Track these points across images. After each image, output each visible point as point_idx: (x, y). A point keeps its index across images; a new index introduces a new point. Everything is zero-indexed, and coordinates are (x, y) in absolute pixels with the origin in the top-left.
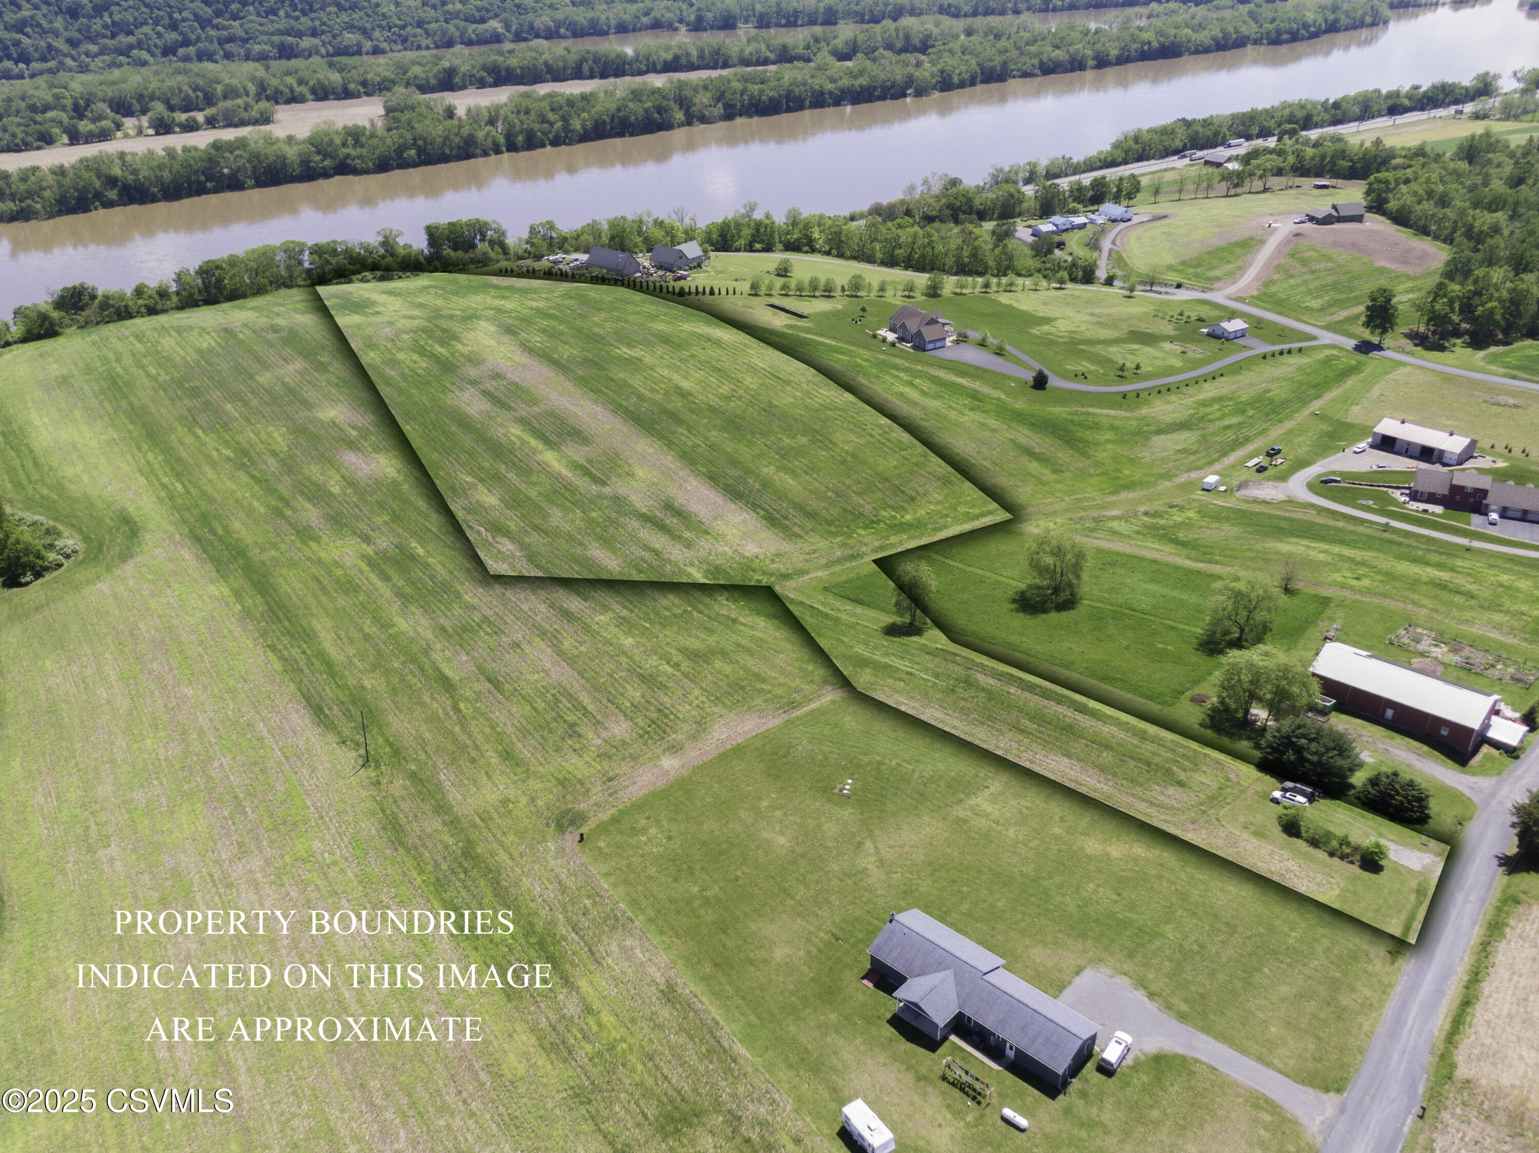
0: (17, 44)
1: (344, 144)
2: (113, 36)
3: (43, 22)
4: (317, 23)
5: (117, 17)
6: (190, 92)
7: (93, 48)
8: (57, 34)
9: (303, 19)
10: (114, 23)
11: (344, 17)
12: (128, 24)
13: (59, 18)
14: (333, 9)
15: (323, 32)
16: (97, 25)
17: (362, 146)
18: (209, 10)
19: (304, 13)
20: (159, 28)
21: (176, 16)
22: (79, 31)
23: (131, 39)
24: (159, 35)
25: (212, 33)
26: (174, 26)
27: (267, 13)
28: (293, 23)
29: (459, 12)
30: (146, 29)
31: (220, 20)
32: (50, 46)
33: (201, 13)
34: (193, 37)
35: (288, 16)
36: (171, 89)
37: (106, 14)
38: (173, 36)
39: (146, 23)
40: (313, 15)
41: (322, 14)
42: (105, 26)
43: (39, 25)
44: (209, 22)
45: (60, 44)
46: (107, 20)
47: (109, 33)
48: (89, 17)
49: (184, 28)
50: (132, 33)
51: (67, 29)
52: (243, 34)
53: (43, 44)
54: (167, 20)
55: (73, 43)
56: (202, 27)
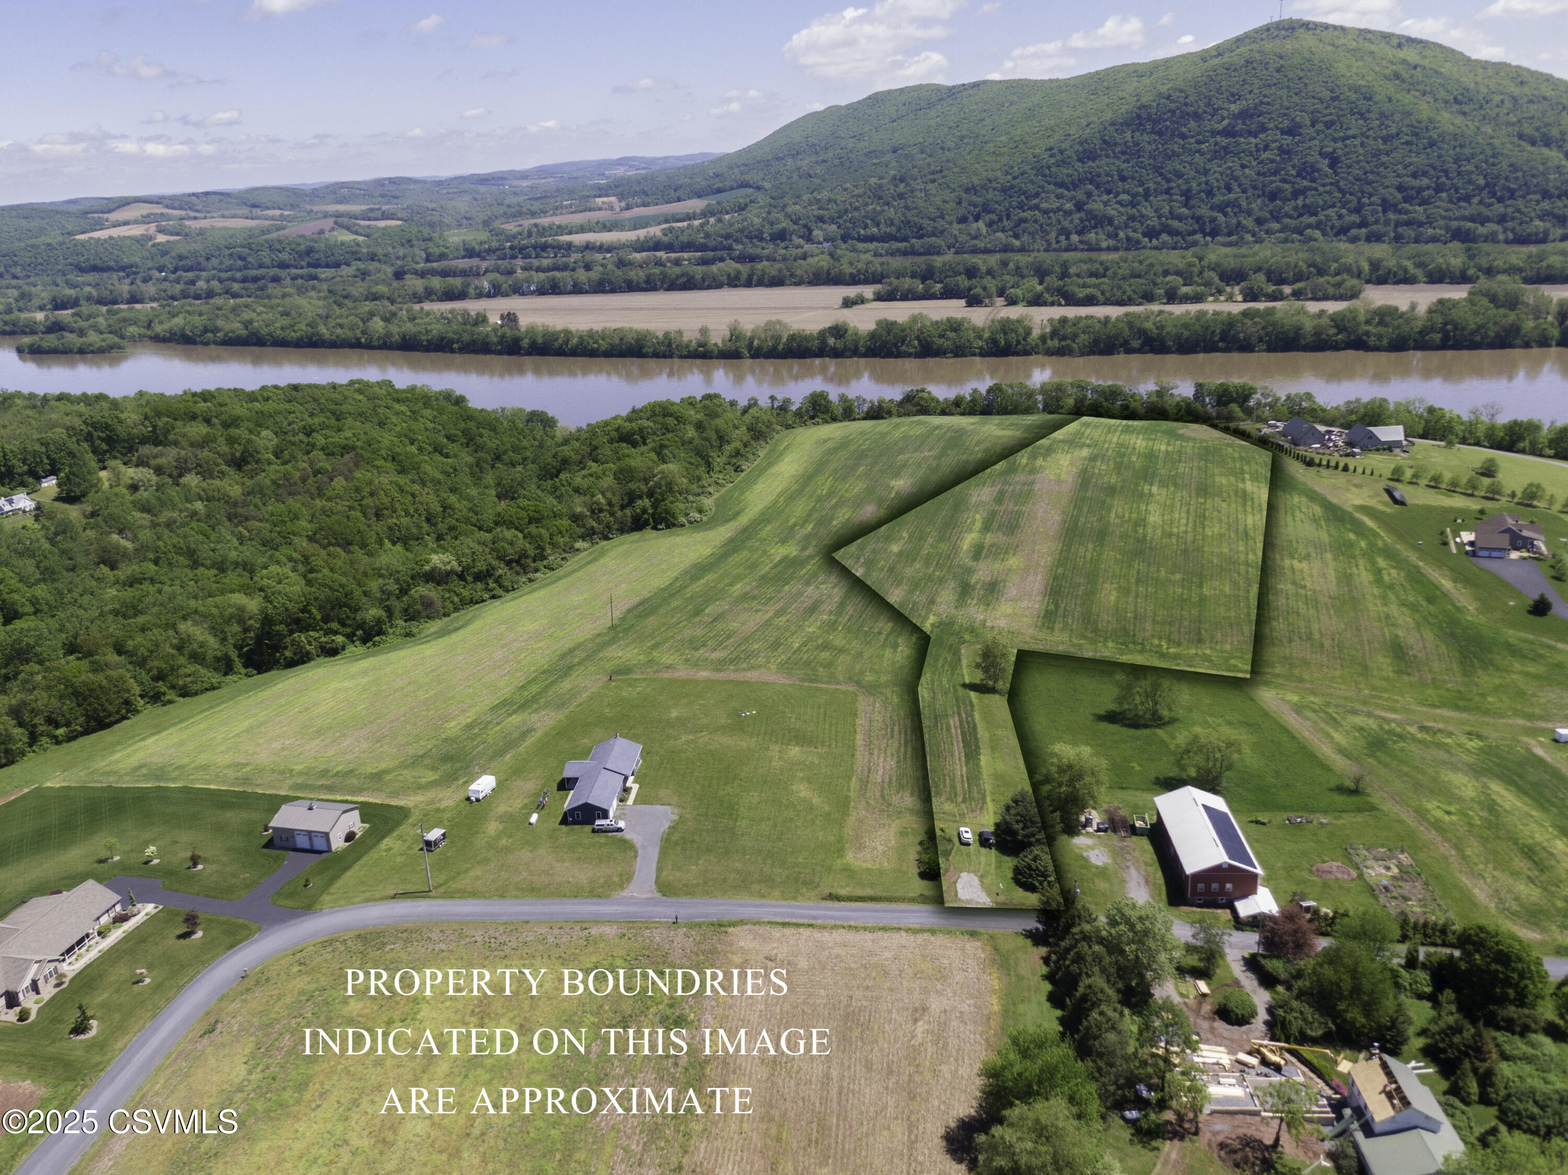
0: (1214, 221)
1: (1368, 322)
2: (1300, 215)
3: (1244, 204)
4: (1510, 210)
5: (1308, 201)
6: (1304, 267)
7: (1275, 226)
8: (1249, 213)
9: (1496, 206)
10: (1304, 206)
11: (1546, 205)
12: (1317, 206)
13: (1259, 201)
14: (1537, 196)
15: (1513, 219)
16: (1289, 207)
17: (1386, 325)
18: (1399, 196)
19: (1500, 200)
20: (1344, 211)
21: (1365, 200)
22: (1271, 212)
23: (1313, 220)
24: (1340, 217)
25: (1392, 216)
26: (1358, 210)
27: (1459, 199)
28: (1482, 209)
30: (1330, 212)
31: (1407, 206)
32: (1239, 223)
33: (1390, 198)
34: (1371, 220)
36: (1288, 264)
37: (1301, 198)
38: (1353, 218)
39: (1333, 206)
42: (1295, 208)
43: (1239, 206)
44: (1394, 206)
45: (1249, 222)
46: (1300, 202)
47: (1295, 214)
48: (1285, 200)
49: (1367, 211)
50: (1316, 214)
51: (1261, 209)
52: (1423, 218)
53: (1234, 221)
54: (1354, 204)
55: (1260, 221)
56: (1384, 211)
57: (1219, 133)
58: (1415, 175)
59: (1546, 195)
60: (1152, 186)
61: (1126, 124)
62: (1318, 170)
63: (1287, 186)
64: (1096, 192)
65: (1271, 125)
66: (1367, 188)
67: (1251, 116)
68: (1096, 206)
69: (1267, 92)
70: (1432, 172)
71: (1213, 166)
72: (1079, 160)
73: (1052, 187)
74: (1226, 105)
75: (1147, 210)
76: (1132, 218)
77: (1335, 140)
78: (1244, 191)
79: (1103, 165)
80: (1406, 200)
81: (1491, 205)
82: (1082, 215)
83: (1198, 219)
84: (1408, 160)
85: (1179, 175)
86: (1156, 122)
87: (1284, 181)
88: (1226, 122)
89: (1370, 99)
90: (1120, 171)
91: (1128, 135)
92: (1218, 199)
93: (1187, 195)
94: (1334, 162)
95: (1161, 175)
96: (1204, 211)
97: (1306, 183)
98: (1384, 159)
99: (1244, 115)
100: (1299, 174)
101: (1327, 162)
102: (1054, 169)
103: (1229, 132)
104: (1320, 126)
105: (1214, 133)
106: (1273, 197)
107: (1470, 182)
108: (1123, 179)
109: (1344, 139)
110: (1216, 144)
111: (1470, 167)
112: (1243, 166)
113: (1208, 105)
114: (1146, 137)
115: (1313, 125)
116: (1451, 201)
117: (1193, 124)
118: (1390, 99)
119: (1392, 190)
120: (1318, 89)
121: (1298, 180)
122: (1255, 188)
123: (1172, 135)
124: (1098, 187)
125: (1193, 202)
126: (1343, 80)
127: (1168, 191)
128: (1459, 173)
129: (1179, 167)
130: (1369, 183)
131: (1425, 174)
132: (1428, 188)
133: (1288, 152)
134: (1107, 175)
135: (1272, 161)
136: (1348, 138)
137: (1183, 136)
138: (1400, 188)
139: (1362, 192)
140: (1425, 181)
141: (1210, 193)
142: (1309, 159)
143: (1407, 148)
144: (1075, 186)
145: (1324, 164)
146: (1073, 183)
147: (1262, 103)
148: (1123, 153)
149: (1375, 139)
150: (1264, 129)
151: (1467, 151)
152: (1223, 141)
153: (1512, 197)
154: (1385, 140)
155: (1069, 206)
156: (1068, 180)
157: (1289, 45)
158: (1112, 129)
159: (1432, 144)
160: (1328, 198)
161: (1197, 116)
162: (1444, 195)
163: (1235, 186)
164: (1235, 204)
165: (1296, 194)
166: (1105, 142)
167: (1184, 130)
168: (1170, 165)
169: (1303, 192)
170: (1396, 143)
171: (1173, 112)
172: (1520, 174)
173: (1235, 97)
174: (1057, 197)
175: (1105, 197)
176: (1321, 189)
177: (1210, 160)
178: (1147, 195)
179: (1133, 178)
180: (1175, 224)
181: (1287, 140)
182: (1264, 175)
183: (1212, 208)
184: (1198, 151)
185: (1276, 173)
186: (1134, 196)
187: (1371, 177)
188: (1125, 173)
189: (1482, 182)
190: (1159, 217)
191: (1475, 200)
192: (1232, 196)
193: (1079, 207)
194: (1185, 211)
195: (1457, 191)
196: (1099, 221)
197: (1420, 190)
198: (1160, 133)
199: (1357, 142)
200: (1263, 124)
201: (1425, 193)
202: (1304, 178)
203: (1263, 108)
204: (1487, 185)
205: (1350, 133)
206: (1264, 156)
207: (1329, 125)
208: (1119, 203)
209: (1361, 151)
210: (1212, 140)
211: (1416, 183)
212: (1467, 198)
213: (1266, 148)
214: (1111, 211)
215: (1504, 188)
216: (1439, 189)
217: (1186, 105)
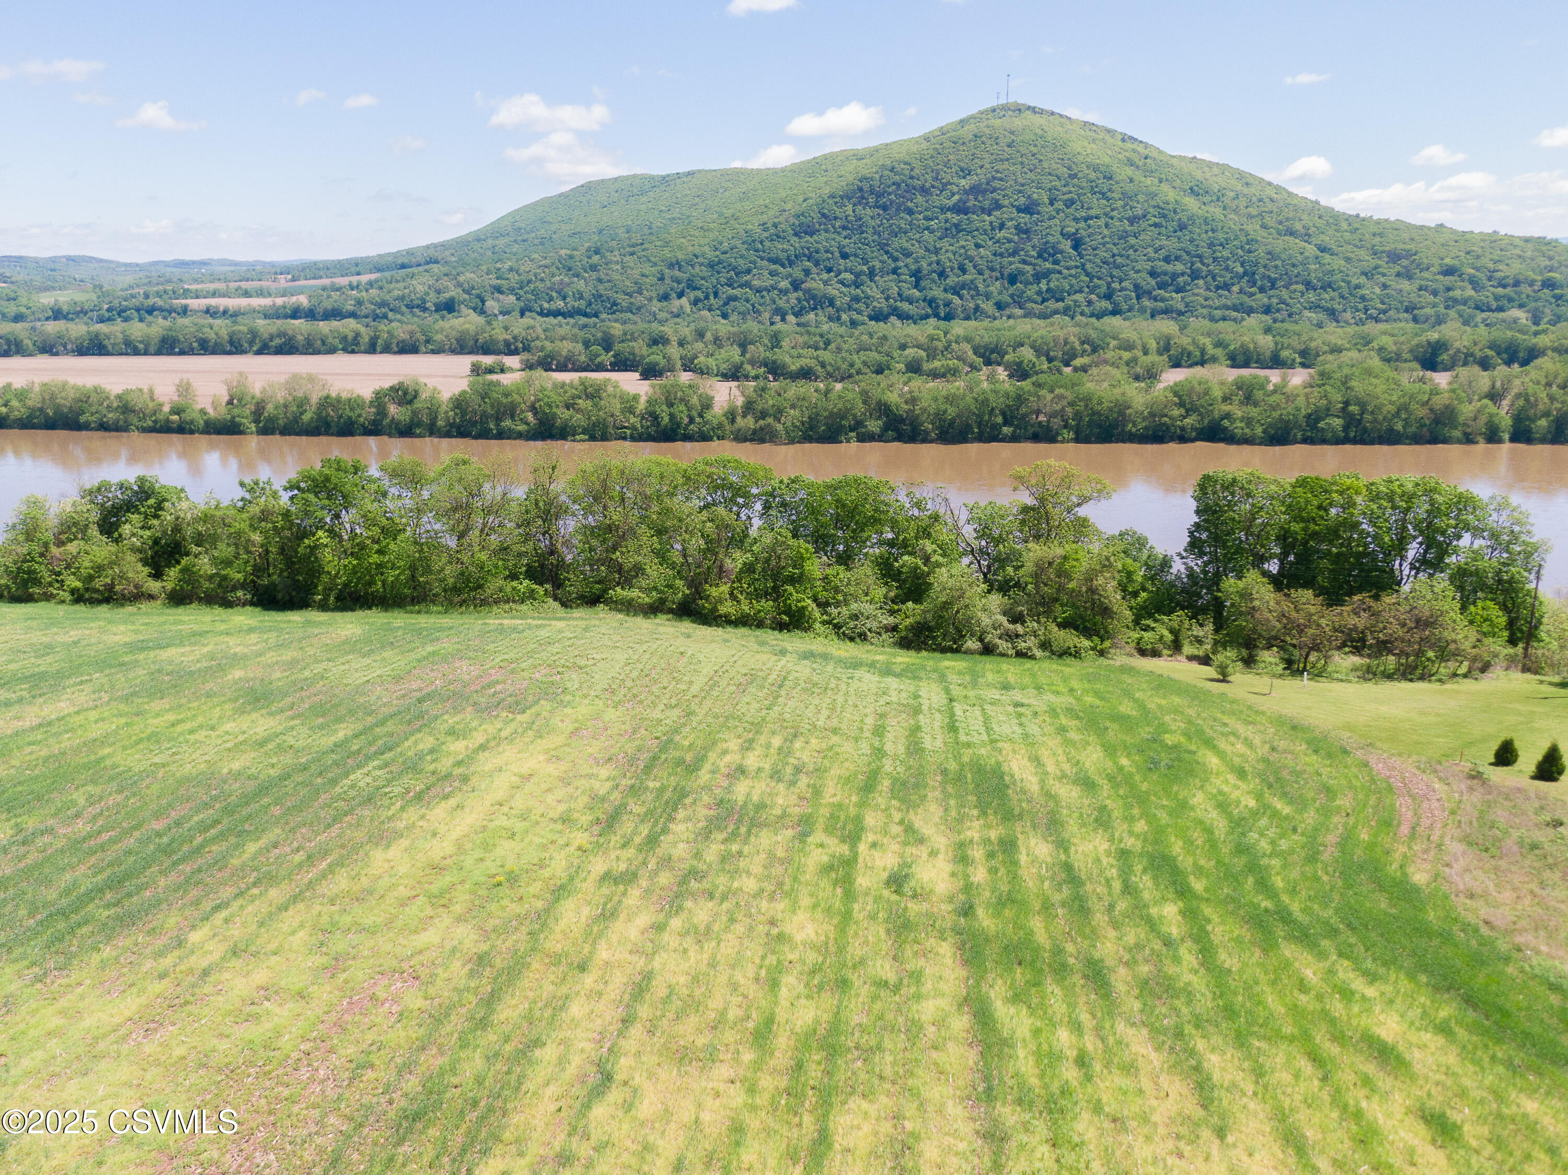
0: (947, 304)
2: (1044, 301)
3: (981, 287)
4: (1275, 300)
5: (1052, 285)
7: (1018, 312)
8: (988, 296)
9: (1259, 296)
10: (1049, 290)
11: (1311, 296)
12: (1063, 291)
13: (998, 284)
14: (1300, 287)
15: (1278, 310)
16: (1031, 291)
18: (1153, 282)
19: (1262, 290)
21: (1116, 285)
22: (1012, 296)
23: (1060, 305)
24: (1090, 303)
25: (1146, 303)
26: (1108, 296)
27: (1218, 288)
28: (1245, 298)
29: (1470, 298)
30: (1079, 297)
31: (1162, 292)
32: (977, 308)
33: (1143, 283)
34: (1125, 307)
35: (1241, 291)
37: (1044, 281)
38: (1105, 304)
39: (1081, 291)
40: (1271, 292)
41: (1285, 294)
42: (1039, 293)
43: (976, 289)
44: (1149, 293)
45: (988, 307)
46: (1043, 286)
47: (1039, 299)
48: (1027, 283)
49: (1119, 297)
50: (1062, 300)
51: (1000, 293)
52: (1181, 307)
53: (972, 305)
54: (1104, 289)
55: (1000, 306)
56: (1138, 298)
57: (949, 209)
58: (1167, 260)
59: (1308, 285)
60: (878, 265)
61: (847, 197)
62: (1061, 252)
63: (1028, 268)
64: (814, 270)
65: (1006, 202)
66: (1115, 272)
67: (984, 192)
68: (815, 284)
69: (1000, 167)
70: (1185, 256)
71: (944, 244)
72: (796, 234)
73: (765, 263)
74: (955, 180)
75: (871, 290)
76: (856, 299)
77: (1076, 220)
78: (980, 273)
79: (823, 240)
80: (1161, 286)
81: (1252, 295)
82: (800, 293)
83: (931, 302)
84: (1158, 243)
85: (908, 255)
86: (879, 195)
87: (1024, 262)
88: (957, 197)
89: (1111, 178)
90: (840, 248)
91: (849, 208)
92: (952, 280)
93: (917, 275)
94: (1077, 244)
95: (887, 252)
96: (937, 292)
97: (1048, 265)
98: (1132, 241)
99: (975, 190)
100: (1040, 256)
101: (1069, 243)
102: (767, 244)
103: (960, 209)
104: (1059, 205)
105: (944, 210)
106: (1013, 280)
107: (1227, 269)
108: (845, 256)
109: (1086, 220)
110: (946, 221)
111: (1226, 253)
112: (978, 246)
113: (936, 179)
114: (869, 211)
115: (1052, 204)
116: (1208, 289)
117: (920, 199)
118: (1131, 180)
119: (1144, 275)
120: (1054, 166)
121: (1039, 261)
122: (992, 269)
123: (898, 209)
124: (817, 264)
125: (923, 283)
126: (1080, 158)
127: (895, 271)
128: (1215, 259)
129: (906, 245)
130: (1118, 267)
131: (1177, 258)
132: (1183, 274)
133: (1027, 232)
134: (827, 251)
135: (1009, 241)
136: (1091, 218)
137: (910, 212)
138: (1153, 274)
139: (1112, 277)
140: (1179, 267)
141: (942, 274)
142: (1050, 238)
143: (1157, 230)
144: (791, 263)
145: (1066, 245)
146: (788, 259)
147: (994, 178)
148: (844, 228)
149: (1120, 220)
150: (998, 206)
151: (1221, 236)
152: (955, 218)
153: (1273, 287)
154: (1132, 220)
155: (784, 284)
156: (783, 256)
157: (1018, 123)
158: (831, 201)
159: (1182, 227)
160: (1074, 281)
161: (924, 191)
162: (1201, 282)
163: (969, 265)
164: (970, 286)
165: (1038, 277)
166: (824, 215)
167: (909, 204)
168: (896, 243)
169: (1046, 275)
170: (1144, 224)
171: (898, 185)
172: (1279, 263)
173: (965, 172)
174: (771, 274)
175: (825, 276)
176: (1065, 271)
177: (940, 239)
178: (872, 274)
179: (856, 255)
180: (905, 306)
181: (1024, 218)
182: (1001, 255)
183: (945, 290)
184: (927, 228)
185: (1014, 253)
186: (858, 275)
187: (1119, 260)
188: (847, 250)
189: (1240, 270)
190: (887, 299)
191: (1235, 289)
192: (968, 277)
193: (796, 285)
194: (916, 293)
195: (1214, 279)
196: (818, 302)
197: (1174, 276)
198: (885, 208)
199: (1101, 222)
200: (997, 201)
201: (1181, 279)
202: (1045, 260)
203: (996, 184)
204: (1245, 273)
205: (1093, 212)
206: (1000, 235)
207: (1070, 203)
208: (842, 282)
209: (1106, 232)
210: (942, 217)
211: (1169, 268)
212: (1226, 287)
213: (1002, 226)
214: (832, 291)
215: (1264, 277)
216: (1195, 275)
217: (912, 178)
